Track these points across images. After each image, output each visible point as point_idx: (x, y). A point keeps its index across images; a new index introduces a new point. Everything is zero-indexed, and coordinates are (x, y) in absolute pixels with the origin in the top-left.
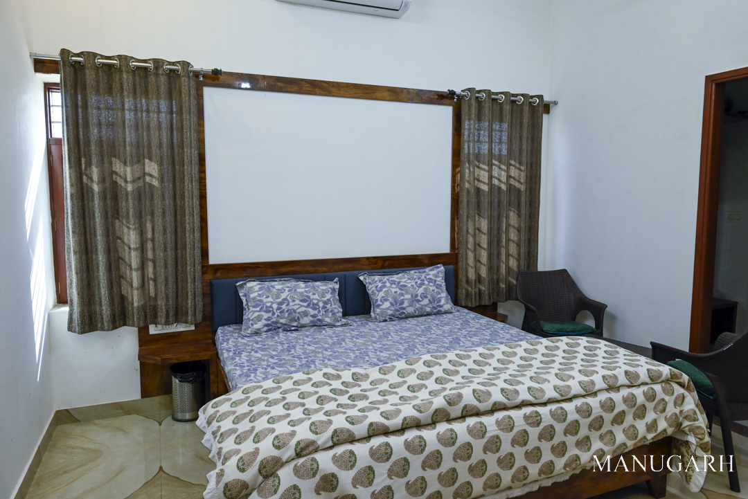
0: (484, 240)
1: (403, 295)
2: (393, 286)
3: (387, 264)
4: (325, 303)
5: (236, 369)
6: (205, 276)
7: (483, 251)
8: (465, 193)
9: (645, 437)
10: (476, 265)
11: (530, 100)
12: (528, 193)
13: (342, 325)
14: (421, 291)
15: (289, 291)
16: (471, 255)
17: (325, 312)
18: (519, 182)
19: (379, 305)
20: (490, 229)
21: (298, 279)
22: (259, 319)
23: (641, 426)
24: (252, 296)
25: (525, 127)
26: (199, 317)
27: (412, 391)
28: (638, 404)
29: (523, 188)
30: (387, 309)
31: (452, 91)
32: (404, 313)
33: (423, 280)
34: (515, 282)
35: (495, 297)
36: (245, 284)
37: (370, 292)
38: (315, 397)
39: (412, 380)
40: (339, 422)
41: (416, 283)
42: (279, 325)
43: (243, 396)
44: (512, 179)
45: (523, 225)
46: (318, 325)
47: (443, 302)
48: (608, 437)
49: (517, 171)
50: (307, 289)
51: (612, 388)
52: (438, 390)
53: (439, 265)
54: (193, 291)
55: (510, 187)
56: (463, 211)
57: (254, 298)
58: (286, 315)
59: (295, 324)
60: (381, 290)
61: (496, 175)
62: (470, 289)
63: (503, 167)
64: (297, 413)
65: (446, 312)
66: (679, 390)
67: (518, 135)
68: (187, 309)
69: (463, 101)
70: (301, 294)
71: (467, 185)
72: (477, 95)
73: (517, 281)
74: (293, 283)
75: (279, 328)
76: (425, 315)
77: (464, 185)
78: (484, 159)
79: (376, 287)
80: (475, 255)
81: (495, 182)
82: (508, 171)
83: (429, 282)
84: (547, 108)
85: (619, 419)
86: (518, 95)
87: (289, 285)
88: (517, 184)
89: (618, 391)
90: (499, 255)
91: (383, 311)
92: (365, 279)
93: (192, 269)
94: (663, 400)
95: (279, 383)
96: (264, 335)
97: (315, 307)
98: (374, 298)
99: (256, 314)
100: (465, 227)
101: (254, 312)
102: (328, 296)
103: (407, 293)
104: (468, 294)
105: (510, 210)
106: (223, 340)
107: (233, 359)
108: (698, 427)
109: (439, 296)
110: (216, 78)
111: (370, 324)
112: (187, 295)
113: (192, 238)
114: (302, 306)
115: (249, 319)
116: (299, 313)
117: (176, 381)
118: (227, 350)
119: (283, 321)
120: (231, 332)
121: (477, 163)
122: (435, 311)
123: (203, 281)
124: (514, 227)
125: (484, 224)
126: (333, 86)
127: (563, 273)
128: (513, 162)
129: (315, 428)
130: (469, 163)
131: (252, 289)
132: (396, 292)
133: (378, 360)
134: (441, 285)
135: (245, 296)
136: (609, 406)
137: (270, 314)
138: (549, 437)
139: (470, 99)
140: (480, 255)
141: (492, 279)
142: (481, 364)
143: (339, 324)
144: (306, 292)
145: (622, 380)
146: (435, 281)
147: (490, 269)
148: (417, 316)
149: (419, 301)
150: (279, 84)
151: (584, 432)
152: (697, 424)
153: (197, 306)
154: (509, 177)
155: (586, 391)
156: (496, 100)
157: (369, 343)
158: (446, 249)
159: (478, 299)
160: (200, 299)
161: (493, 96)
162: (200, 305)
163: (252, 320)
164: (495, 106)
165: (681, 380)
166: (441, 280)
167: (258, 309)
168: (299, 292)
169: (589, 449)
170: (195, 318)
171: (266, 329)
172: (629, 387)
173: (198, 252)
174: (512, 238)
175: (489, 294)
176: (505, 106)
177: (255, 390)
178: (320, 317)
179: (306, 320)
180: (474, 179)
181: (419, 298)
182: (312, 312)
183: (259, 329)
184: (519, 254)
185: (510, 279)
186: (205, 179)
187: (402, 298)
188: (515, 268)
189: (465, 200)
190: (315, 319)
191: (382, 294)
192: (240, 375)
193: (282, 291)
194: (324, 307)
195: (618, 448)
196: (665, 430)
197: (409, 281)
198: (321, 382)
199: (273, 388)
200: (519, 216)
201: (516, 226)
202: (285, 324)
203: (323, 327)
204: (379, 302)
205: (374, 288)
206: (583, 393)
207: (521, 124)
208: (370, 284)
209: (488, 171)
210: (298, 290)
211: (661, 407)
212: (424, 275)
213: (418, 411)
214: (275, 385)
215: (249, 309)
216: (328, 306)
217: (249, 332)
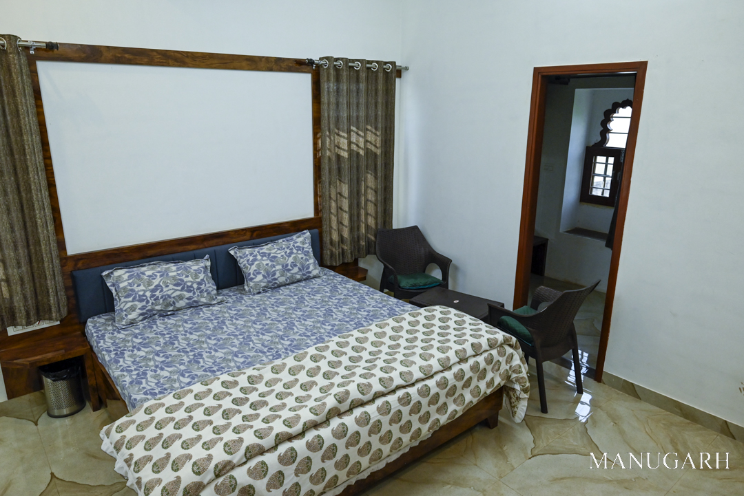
0: (345, 204)
1: (274, 266)
2: (265, 258)
3: (255, 234)
4: (199, 284)
5: (124, 375)
6: (65, 268)
7: (344, 214)
8: (326, 161)
9: (485, 393)
10: (339, 228)
11: (384, 67)
12: (383, 155)
13: (218, 303)
14: (291, 260)
15: (161, 276)
16: (334, 219)
17: (200, 292)
18: (375, 146)
19: (252, 279)
20: (351, 192)
21: (168, 261)
22: (133, 309)
23: (483, 385)
24: (122, 285)
25: (380, 93)
26: (64, 312)
27: (304, 390)
28: (481, 369)
29: (379, 152)
30: (261, 281)
31: (311, 60)
32: (276, 283)
33: (291, 249)
34: (373, 238)
35: (356, 253)
36: (112, 273)
37: (242, 266)
38: (220, 411)
39: (303, 377)
40: (249, 438)
41: (286, 253)
42: (155, 312)
43: (147, 417)
44: (368, 144)
45: (379, 187)
46: (194, 306)
47: (311, 268)
48: (460, 399)
49: (374, 136)
50: (179, 272)
51: (463, 360)
52: (327, 386)
53: (305, 231)
54: (54, 287)
55: (367, 151)
56: (325, 176)
57: (124, 288)
58: (161, 301)
59: (171, 308)
60: (253, 264)
61: (354, 141)
62: (334, 250)
63: (360, 133)
64: (207, 434)
65: (315, 277)
66: (509, 350)
67: (373, 101)
68: (50, 306)
69: (321, 69)
70: (174, 277)
71: (328, 153)
72: (335, 63)
73: (376, 237)
74: (164, 266)
75: (154, 315)
76: (296, 282)
77: (325, 153)
78: (343, 127)
79: (248, 261)
80: (338, 218)
81: (354, 147)
82: (365, 137)
83: (297, 250)
84: (399, 73)
85: (467, 384)
86: (373, 61)
87: (159, 269)
88: (373, 148)
89: (467, 361)
90: (359, 215)
91: (256, 284)
92: (236, 253)
93: (51, 265)
94: (498, 361)
95: (180, 398)
96: (141, 325)
97: (189, 289)
98: (247, 271)
99: (129, 305)
100: (327, 193)
101: (127, 302)
102: (202, 276)
103: (278, 264)
104: (332, 255)
105: (368, 173)
106: (97, 336)
107: (117, 362)
108: (522, 378)
109: (308, 263)
110: (52, 52)
111: (245, 298)
112: (48, 292)
113: (45, 233)
114: (176, 290)
115: (121, 310)
116: (174, 297)
117: (48, 381)
118: (107, 351)
119: (158, 308)
120: (104, 324)
121: (336, 131)
122: (304, 277)
123: (63, 274)
124: (371, 189)
125: (345, 189)
126: (187, 57)
127: (415, 229)
128: (369, 127)
129: (229, 448)
130: (329, 132)
131: (120, 278)
132: (267, 264)
133: (262, 345)
134: (308, 252)
135: (113, 285)
136: (460, 376)
137: (144, 303)
138: (417, 411)
139: (328, 68)
140: (342, 217)
141: (353, 238)
142: (359, 350)
143: (215, 302)
144: (179, 275)
145: (470, 352)
146: (303, 248)
147: (351, 230)
148: (288, 284)
149: (289, 270)
150: (127, 56)
151: (442, 400)
152: (521, 375)
153: (61, 301)
154: (366, 141)
155: (443, 367)
156: (353, 67)
157: (250, 324)
158: (310, 213)
159: (341, 258)
160: (62, 293)
161: (350, 64)
162: (63, 298)
163: (125, 311)
164: (352, 73)
165: (511, 343)
166: (308, 247)
167: (131, 299)
168: (172, 277)
169: (446, 412)
170: (61, 315)
171: (141, 318)
172: (474, 356)
173: (54, 246)
174: (370, 199)
175: (351, 253)
176: (361, 74)
177: (158, 409)
178: (195, 299)
179: (182, 303)
180: (335, 146)
181: (289, 267)
182: (187, 295)
183: (135, 319)
184: (376, 213)
185: (369, 236)
186: (51, 165)
187: (274, 269)
188: (373, 226)
189: (327, 167)
190: (191, 301)
191: (254, 267)
192: (131, 383)
193: (152, 277)
194: (198, 288)
195: (466, 406)
196: (499, 384)
197: (279, 252)
198: (221, 393)
199: (176, 405)
200: (376, 178)
201: (373, 187)
202: (161, 310)
203: (199, 307)
204: (252, 276)
205: (246, 262)
206: (442, 369)
207: (376, 90)
208: (241, 257)
209: (347, 139)
210: (171, 274)
211: (496, 367)
212: (292, 243)
213: (315, 414)
214: (177, 402)
215: (120, 300)
216: (203, 287)
217: (124, 323)
